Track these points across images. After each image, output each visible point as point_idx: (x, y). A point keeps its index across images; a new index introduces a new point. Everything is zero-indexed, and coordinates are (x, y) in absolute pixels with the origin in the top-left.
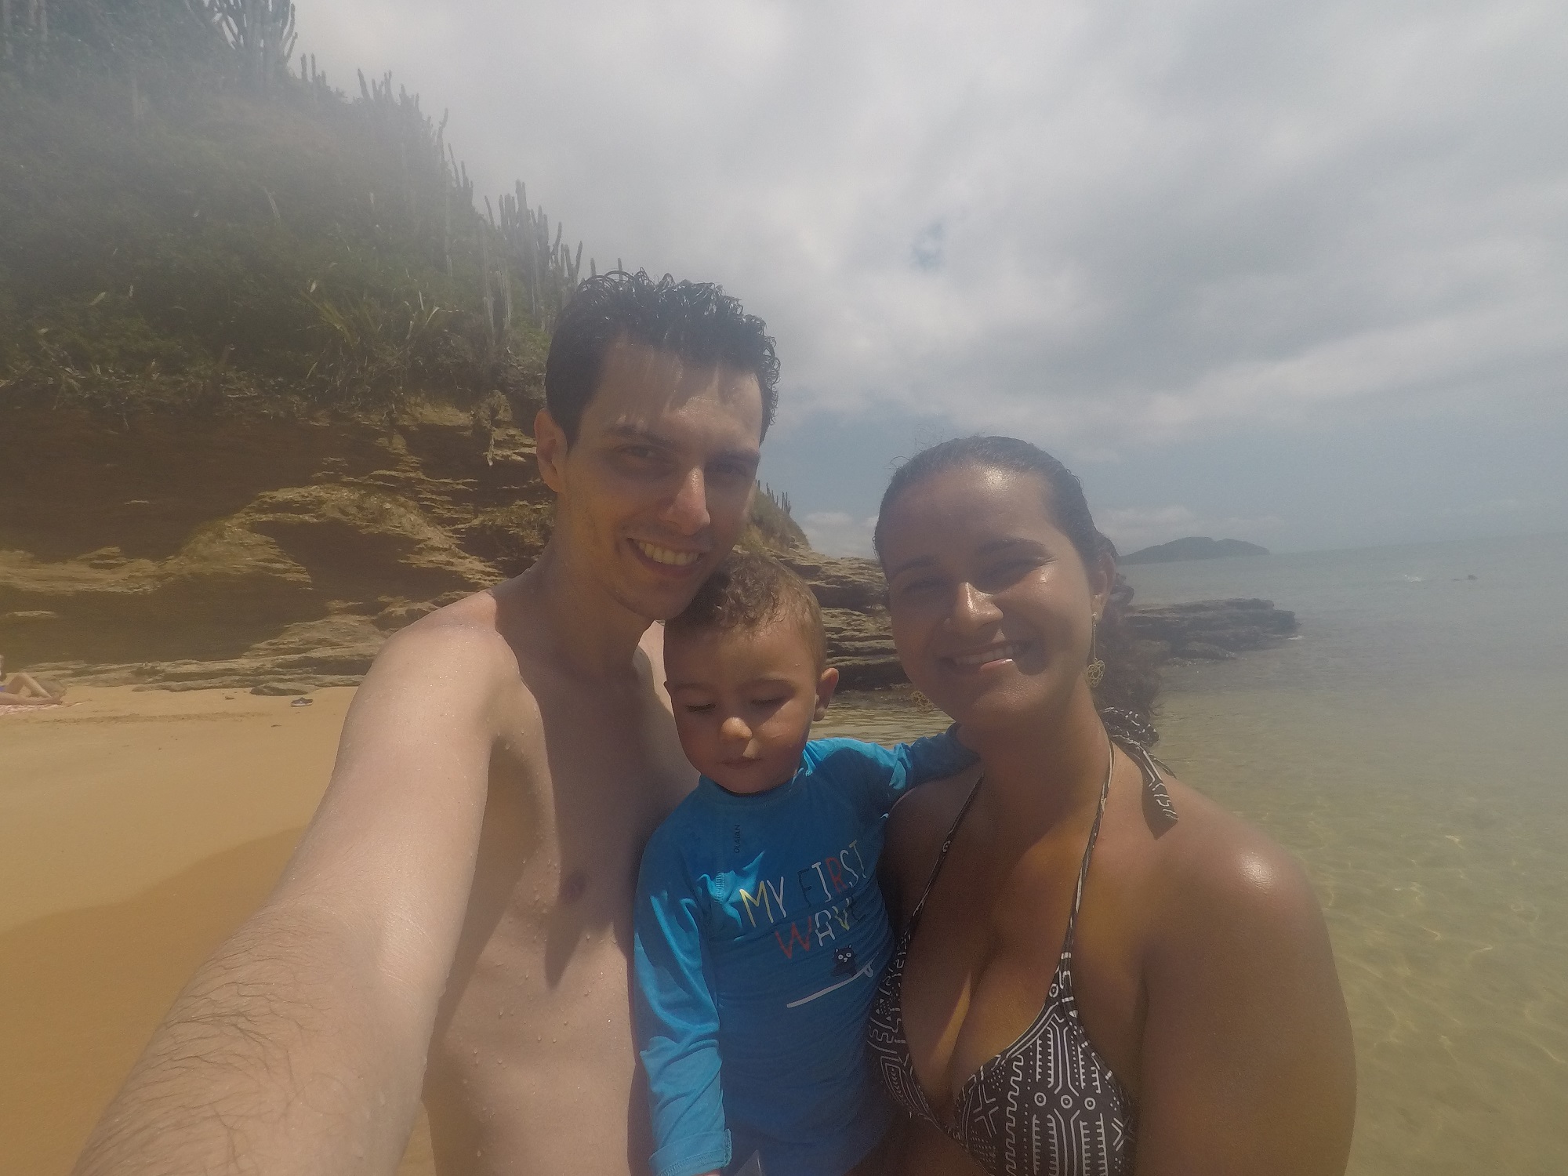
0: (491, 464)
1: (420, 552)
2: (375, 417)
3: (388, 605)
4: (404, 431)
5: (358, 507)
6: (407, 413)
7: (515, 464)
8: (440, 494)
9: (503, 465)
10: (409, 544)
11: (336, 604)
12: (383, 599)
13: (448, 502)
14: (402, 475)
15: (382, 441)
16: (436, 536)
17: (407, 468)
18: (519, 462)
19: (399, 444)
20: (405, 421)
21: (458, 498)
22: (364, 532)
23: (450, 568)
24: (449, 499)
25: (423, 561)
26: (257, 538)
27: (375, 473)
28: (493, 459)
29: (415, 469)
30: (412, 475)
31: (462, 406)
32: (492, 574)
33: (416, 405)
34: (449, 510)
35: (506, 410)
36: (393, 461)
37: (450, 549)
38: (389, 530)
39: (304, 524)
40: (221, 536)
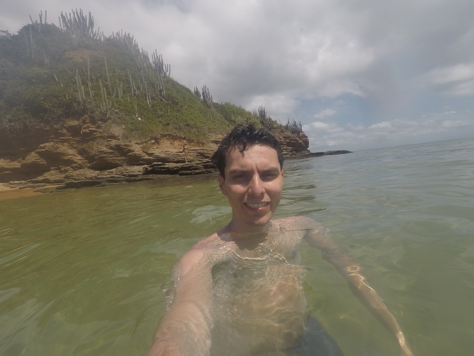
0: (81, 133)
1: (66, 156)
2: (58, 126)
3: (61, 168)
4: (65, 128)
5: (52, 147)
6: (66, 124)
7: (87, 133)
8: (75, 141)
9: (85, 133)
10: (63, 154)
11: (52, 168)
12: (60, 167)
13: (77, 143)
14: (66, 138)
15: (60, 131)
16: (71, 152)
17: (67, 136)
18: (88, 132)
19: (65, 131)
20: (66, 125)
21: (78, 142)
22: (53, 152)
23: (72, 159)
24: (76, 142)
25: (66, 158)
26: (36, 155)
27: (60, 138)
28: (82, 132)
29: (69, 136)
30: (68, 138)
31: (78, 120)
32: (82, 160)
33: (68, 121)
34: (77, 145)
35: (88, 119)
36: (64, 135)
37: (74, 154)
38: (58, 151)
39: (43, 151)
40: (30, 155)
